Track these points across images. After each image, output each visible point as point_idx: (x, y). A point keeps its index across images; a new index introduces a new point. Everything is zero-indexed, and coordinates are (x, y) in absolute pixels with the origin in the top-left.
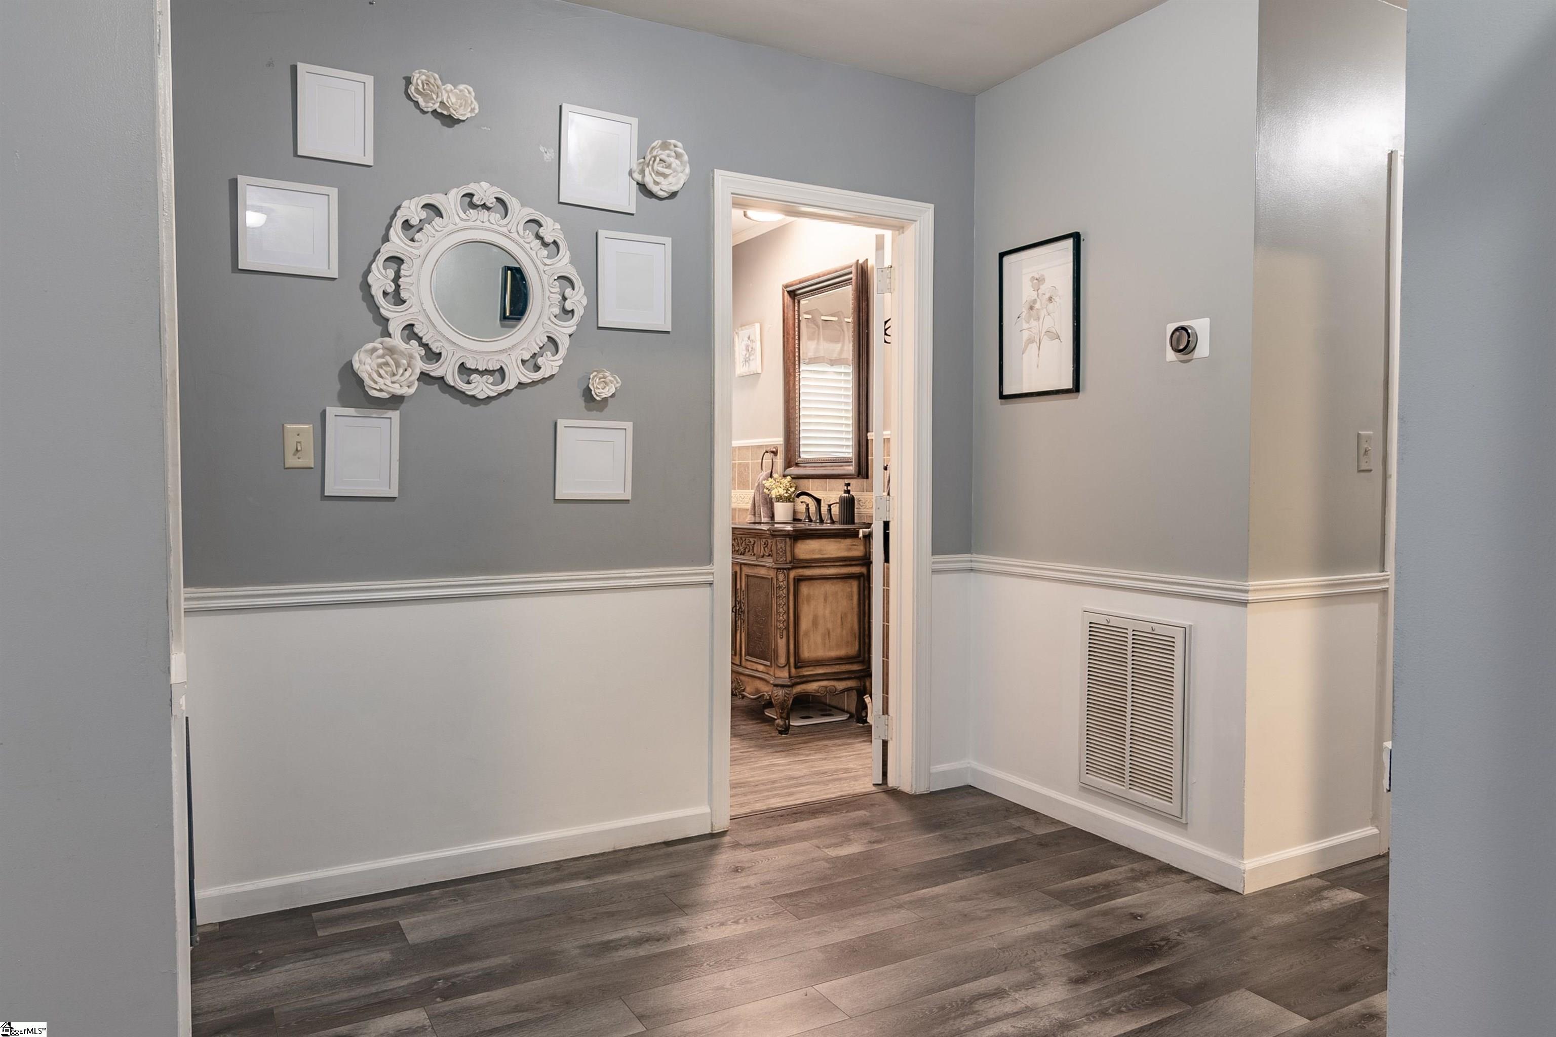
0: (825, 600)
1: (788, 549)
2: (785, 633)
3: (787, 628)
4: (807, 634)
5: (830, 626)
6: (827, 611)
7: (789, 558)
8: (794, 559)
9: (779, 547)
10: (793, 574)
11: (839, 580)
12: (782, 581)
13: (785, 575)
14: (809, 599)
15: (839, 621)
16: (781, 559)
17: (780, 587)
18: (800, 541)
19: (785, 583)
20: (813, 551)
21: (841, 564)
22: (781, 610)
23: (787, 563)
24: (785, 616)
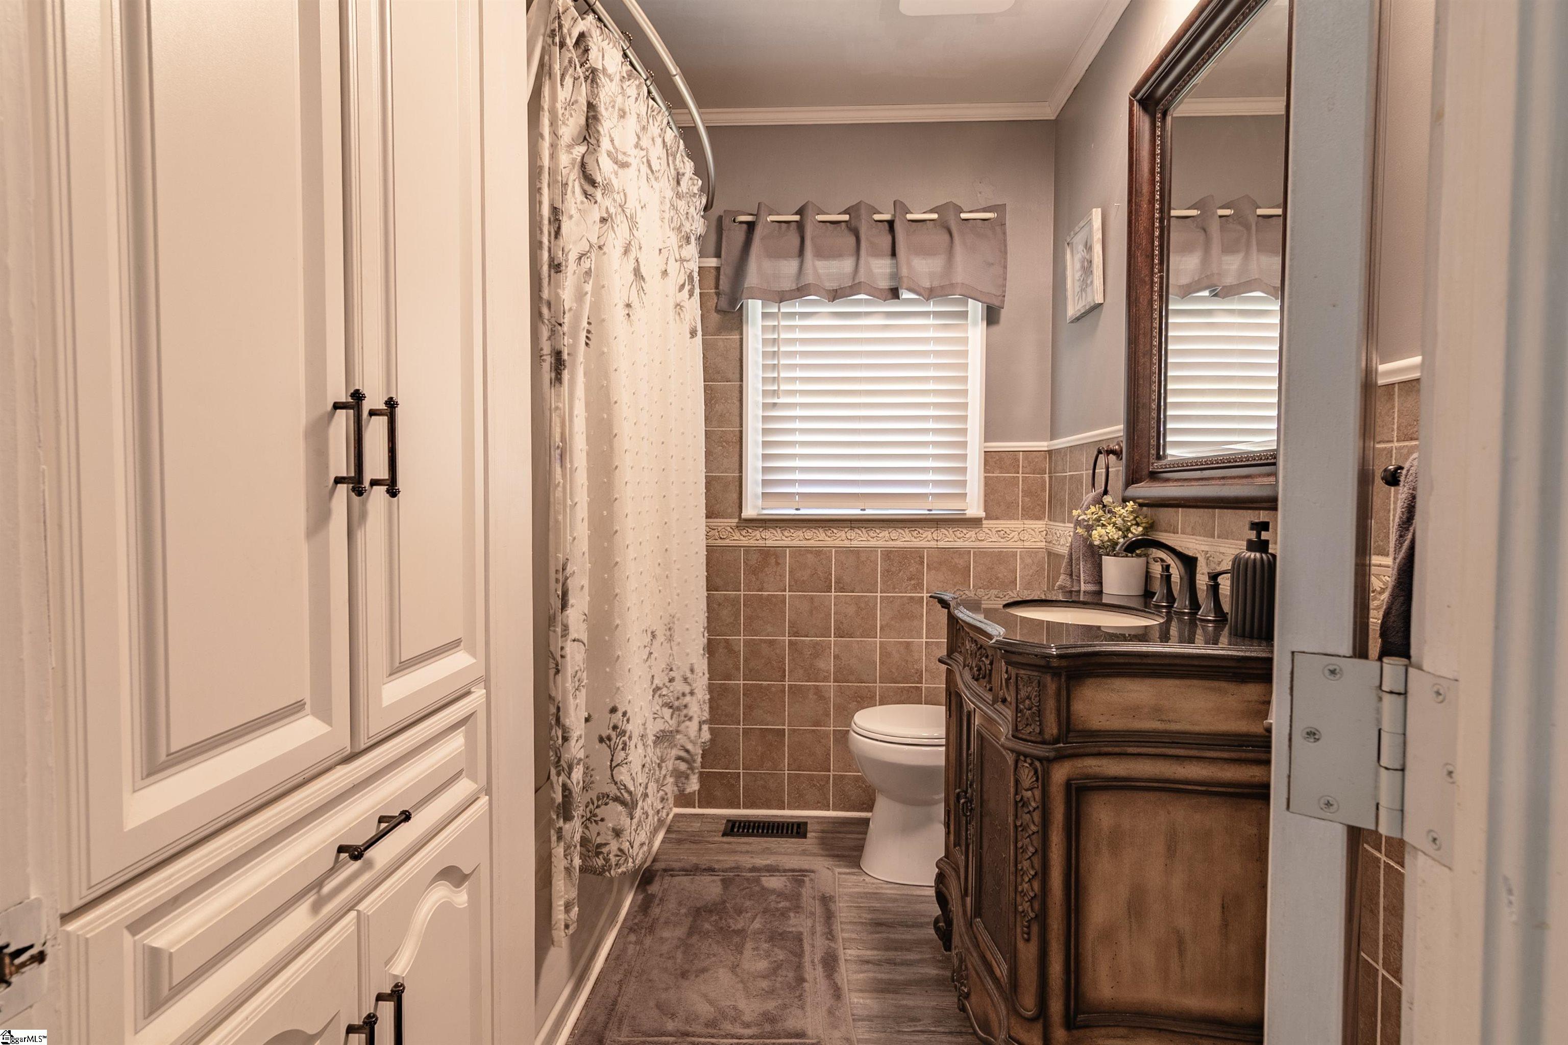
0: (1171, 850)
1: (1050, 705)
2: (1035, 929)
3: (1042, 917)
4: (1108, 935)
5: (1184, 923)
6: (1177, 882)
7: (1052, 728)
8: (1069, 730)
9: (1023, 694)
10: (1060, 773)
11: (1216, 799)
12: (1031, 789)
13: (1036, 772)
14: (1116, 841)
15: (1215, 916)
16: (1030, 729)
17: (1024, 803)
18: (1090, 681)
19: (1037, 793)
20: (1134, 710)
21: (1225, 755)
22: (1026, 864)
23: (1044, 742)
24: (1036, 885)
